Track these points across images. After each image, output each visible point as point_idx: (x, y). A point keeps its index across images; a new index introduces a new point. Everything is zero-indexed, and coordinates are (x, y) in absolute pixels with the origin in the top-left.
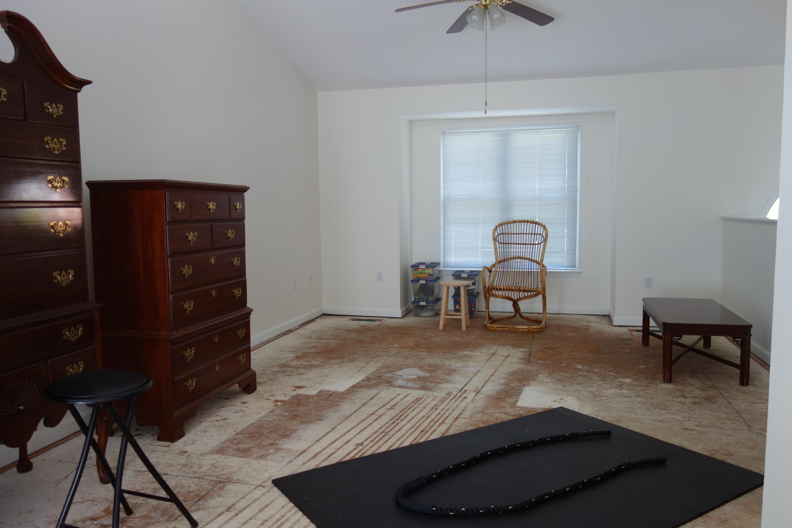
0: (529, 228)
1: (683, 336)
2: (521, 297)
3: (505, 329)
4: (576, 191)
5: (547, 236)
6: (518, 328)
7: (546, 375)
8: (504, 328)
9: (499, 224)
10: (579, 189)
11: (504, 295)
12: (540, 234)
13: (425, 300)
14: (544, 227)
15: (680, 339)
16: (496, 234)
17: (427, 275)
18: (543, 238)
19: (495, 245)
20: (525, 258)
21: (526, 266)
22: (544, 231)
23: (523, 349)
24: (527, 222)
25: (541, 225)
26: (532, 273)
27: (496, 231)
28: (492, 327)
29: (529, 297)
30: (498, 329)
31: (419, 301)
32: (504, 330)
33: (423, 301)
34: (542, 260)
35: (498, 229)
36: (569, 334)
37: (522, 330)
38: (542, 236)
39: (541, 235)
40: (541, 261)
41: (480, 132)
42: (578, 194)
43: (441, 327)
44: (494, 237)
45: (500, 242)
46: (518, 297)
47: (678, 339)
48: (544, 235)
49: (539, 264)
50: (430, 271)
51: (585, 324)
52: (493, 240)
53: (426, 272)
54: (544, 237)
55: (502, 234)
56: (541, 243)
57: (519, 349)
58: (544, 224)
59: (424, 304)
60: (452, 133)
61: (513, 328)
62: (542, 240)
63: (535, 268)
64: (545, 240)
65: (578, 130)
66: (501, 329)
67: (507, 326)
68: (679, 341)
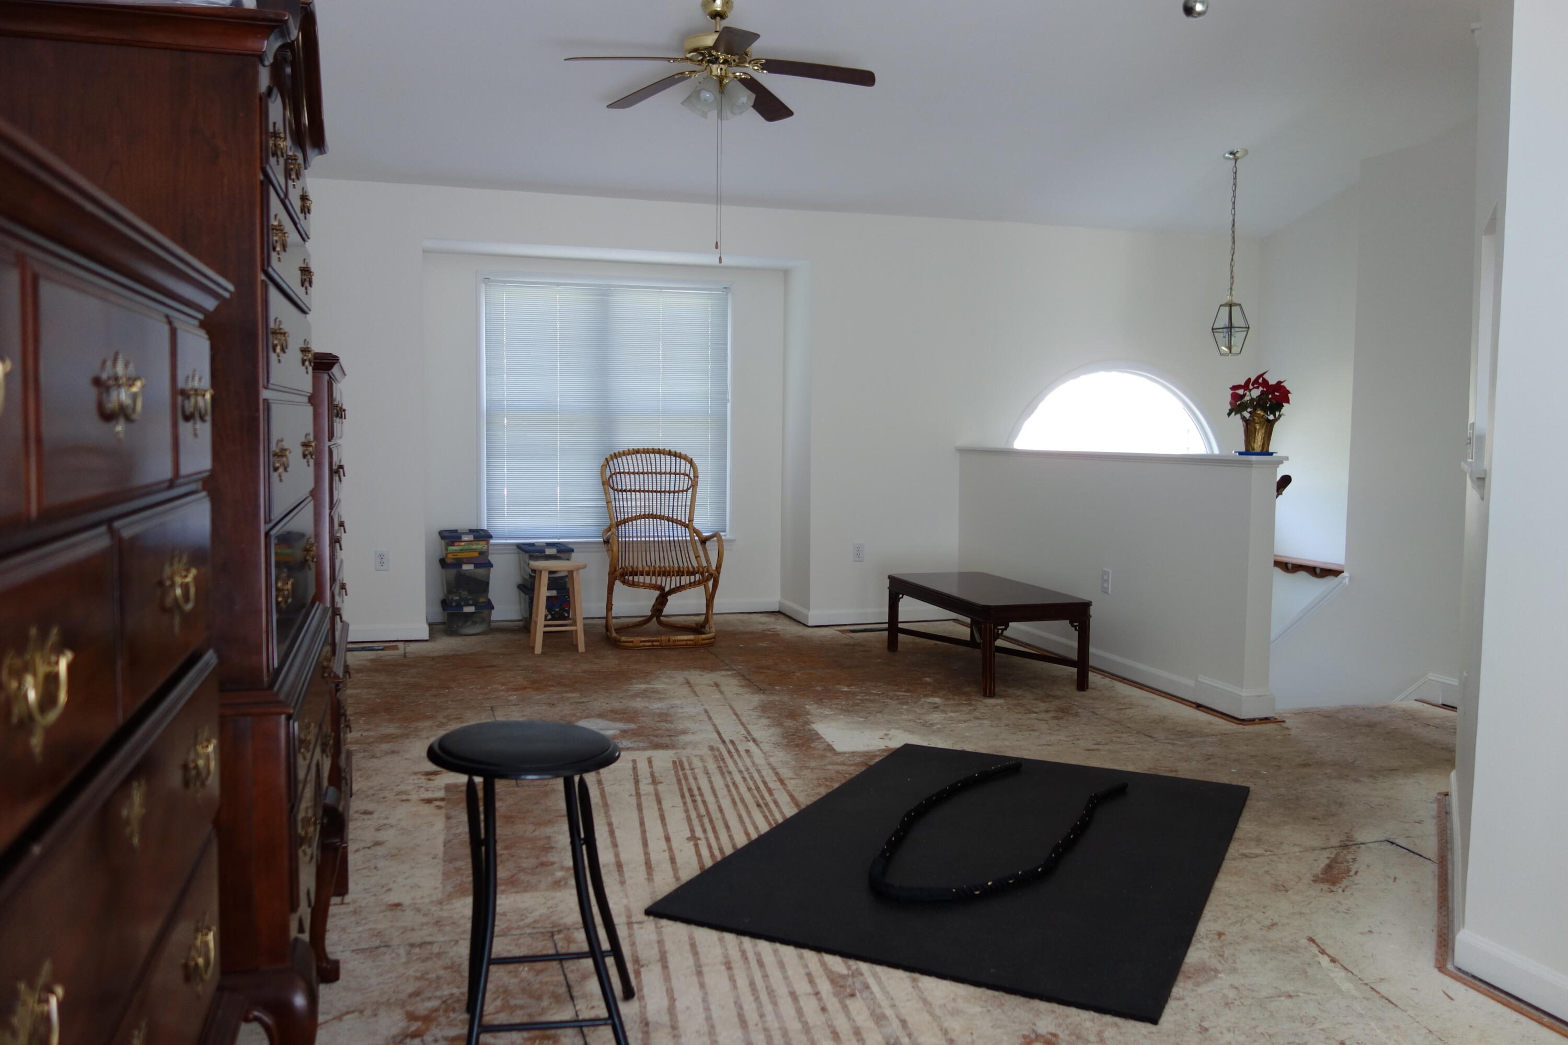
0: (667, 463)
1: (1010, 624)
2: (683, 583)
3: (655, 643)
4: (725, 401)
5: (698, 477)
6: (678, 641)
7: (815, 706)
8: (652, 641)
9: (611, 455)
10: (729, 397)
11: (654, 582)
12: (685, 474)
13: (471, 602)
14: (691, 462)
15: (1006, 629)
16: (608, 474)
17: (476, 554)
18: (690, 481)
19: (606, 493)
20: (662, 518)
21: (666, 531)
22: (692, 470)
23: (724, 673)
24: (659, 452)
25: (685, 458)
26: (677, 544)
27: (608, 468)
28: (632, 642)
29: (697, 583)
30: (642, 644)
31: (461, 607)
32: (653, 646)
33: (468, 605)
34: (691, 520)
35: (611, 463)
36: (760, 644)
37: (684, 643)
38: (690, 478)
39: (687, 475)
40: (689, 521)
41: (558, 284)
42: (729, 405)
43: (538, 649)
44: (605, 480)
45: (616, 488)
46: (678, 585)
47: (1003, 630)
48: (692, 476)
49: (686, 526)
50: (481, 546)
51: (761, 627)
52: (604, 484)
53: (474, 547)
54: (691, 479)
55: (618, 473)
56: (688, 489)
57: (718, 672)
58: (691, 457)
59: (471, 609)
60: (505, 282)
61: (669, 641)
62: (690, 485)
63: (681, 534)
64: (694, 485)
65: (727, 294)
66: (647, 644)
67: (659, 638)
68: (1005, 633)
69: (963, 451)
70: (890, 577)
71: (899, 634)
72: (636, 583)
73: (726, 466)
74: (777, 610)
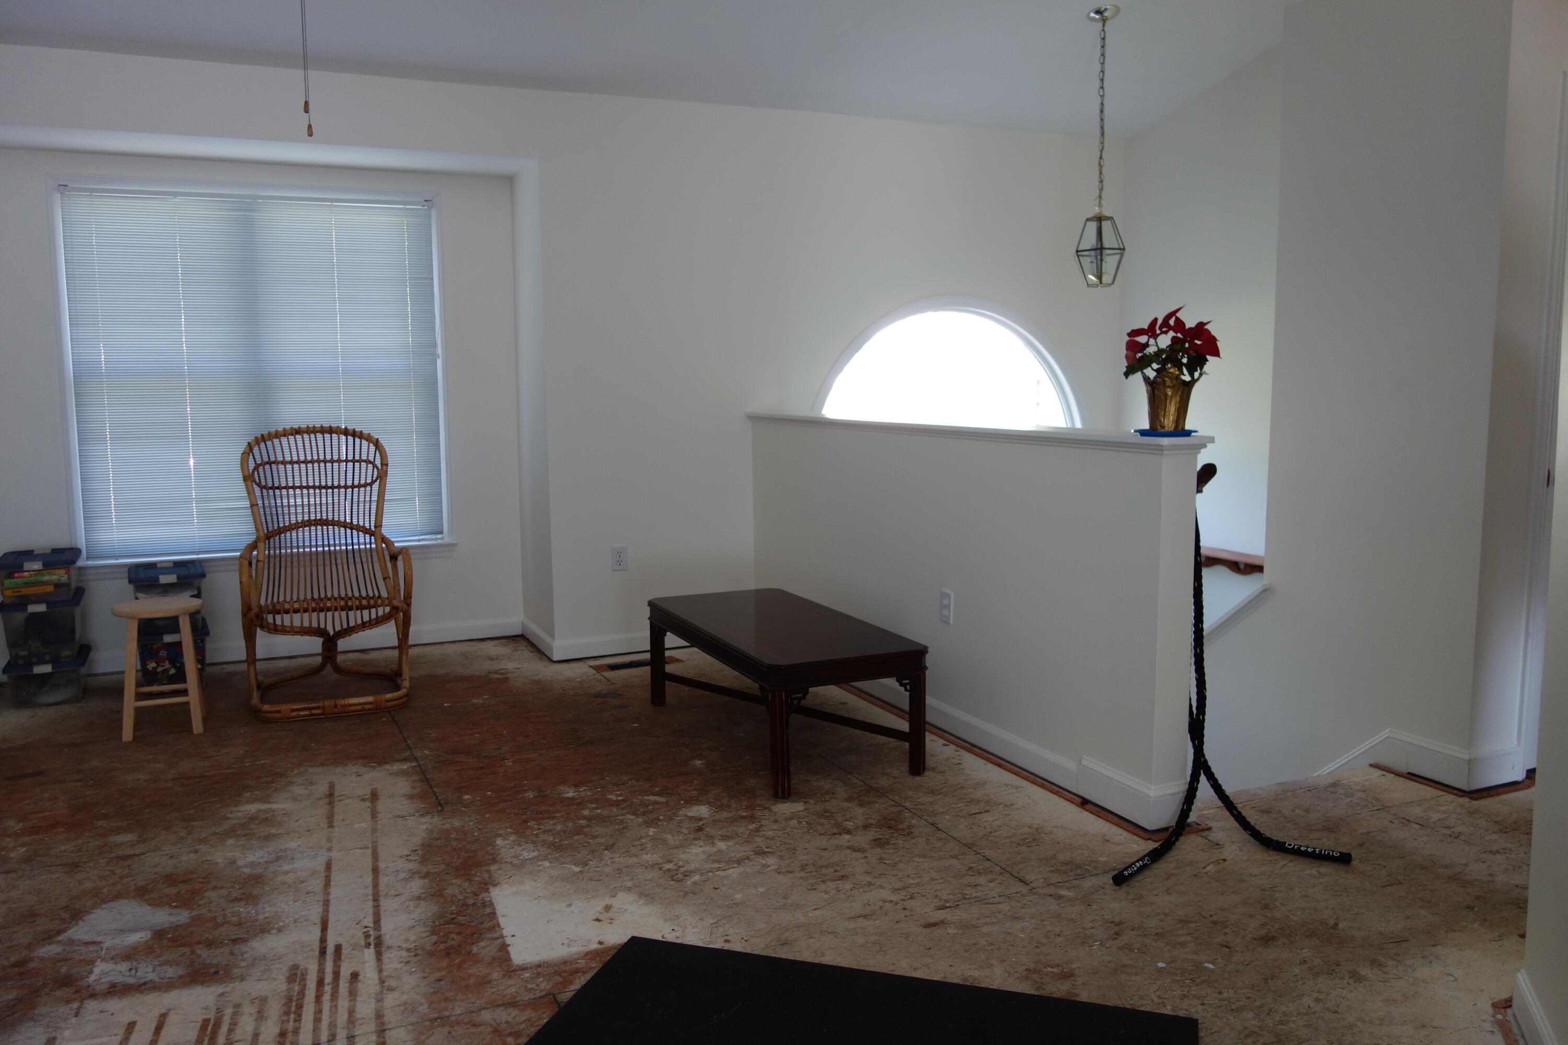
0: (343, 447)
1: (811, 690)
2: (352, 624)
3: (314, 712)
4: (434, 356)
5: (387, 465)
6: (351, 705)
7: (513, 838)
8: (310, 709)
9: (256, 438)
10: (439, 350)
11: (306, 624)
12: (368, 462)
13: (48, 658)
14: (377, 444)
15: (804, 697)
16: (252, 465)
17: (50, 589)
18: (375, 470)
19: (250, 492)
20: (334, 523)
21: (340, 539)
22: (377, 452)
23: (397, 767)
24: (331, 431)
25: (369, 439)
26: (357, 556)
27: (251, 457)
28: (279, 712)
29: (373, 622)
30: (295, 714)
31: (30, 665)
32: (312, 715)
33: (43, 662)
34: (378, 525)
35: (256, 450)
36: (475, 701)
37: (359, 707)
38: (375, 466)
39: (371, 462)
40: (376, 527)
41: (175, 195)
42: (439, 362)
43: (127, 734)
44: (247, 474)
45: (263, 483)
46: (345, 626)
47: (800, 699)
48: (378, 462)
49: (372, 534)
50: (59, 575)
51: (488, 666)
52: (245, 479)
53: (46, 578)
54: (377, 468)
55: (267, 463)
56: (373, 482)
57: (388, 767)
58: (376, 437)
59: (47, 669)
60: (91, 190)
61: (336, 706)
62: (375, 476)
63: (363, 542)
64: (382, 476)
65: (429, 209)
66: (302, 713)
67: (320, 704)
68: (803, 703)
69: (755, 419)
70: (651, 604)
71: (667, 682)
72: (280, 628)
73: (439, 445)
74: (520, 633)
